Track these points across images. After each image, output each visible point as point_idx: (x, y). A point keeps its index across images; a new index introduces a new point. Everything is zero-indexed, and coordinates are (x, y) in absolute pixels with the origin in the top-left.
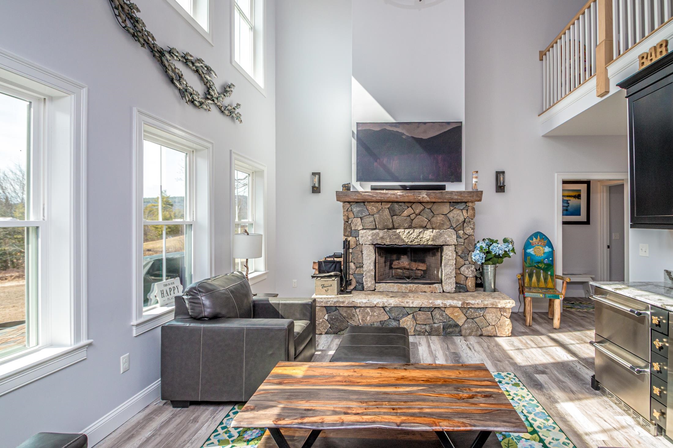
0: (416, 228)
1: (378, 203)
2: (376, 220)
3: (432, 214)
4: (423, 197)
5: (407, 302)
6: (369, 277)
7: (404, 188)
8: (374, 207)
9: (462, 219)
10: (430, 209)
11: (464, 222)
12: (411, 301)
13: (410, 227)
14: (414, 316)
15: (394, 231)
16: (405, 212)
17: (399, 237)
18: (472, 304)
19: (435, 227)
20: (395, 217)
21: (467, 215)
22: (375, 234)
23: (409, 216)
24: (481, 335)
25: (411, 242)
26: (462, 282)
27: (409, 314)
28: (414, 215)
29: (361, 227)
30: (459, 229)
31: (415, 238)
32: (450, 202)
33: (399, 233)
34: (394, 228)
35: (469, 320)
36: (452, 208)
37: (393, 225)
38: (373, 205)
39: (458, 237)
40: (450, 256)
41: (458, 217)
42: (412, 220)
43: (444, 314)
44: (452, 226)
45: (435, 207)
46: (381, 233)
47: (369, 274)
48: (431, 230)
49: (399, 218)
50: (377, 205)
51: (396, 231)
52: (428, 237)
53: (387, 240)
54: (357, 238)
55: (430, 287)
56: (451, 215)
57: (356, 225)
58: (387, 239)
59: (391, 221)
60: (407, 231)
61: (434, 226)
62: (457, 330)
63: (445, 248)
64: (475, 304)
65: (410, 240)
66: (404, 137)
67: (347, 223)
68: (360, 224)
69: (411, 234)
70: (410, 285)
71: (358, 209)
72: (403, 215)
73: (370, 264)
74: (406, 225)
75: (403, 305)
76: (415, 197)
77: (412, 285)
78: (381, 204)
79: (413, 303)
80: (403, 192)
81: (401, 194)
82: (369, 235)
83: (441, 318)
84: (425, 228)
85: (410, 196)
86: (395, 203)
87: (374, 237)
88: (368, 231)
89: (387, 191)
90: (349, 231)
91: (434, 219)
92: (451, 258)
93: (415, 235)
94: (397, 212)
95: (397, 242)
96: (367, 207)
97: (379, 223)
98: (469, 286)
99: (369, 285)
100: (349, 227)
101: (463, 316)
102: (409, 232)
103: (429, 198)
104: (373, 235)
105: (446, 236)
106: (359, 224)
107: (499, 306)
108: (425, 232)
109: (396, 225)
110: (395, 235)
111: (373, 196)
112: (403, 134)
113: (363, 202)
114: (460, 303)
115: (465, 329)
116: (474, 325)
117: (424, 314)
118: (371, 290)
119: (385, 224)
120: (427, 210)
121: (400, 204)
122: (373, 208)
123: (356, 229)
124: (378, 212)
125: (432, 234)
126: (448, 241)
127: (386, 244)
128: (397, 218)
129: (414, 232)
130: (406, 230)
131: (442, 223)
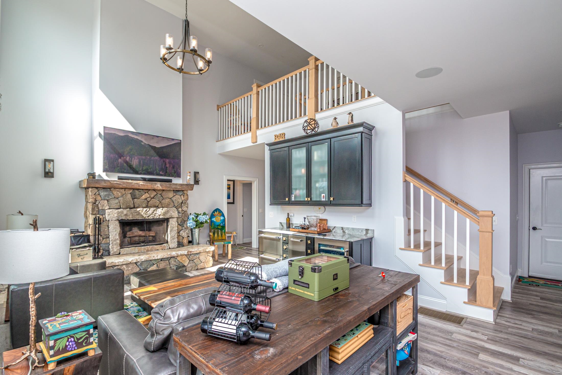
0: (151, 207)
1: (123, 190)
2: (120, 202)
3: (162, 198)
4: (158, 187)
5: (153, 257)
6: (115, 244)
7: (144, 179)
8: (119, 192)
9: (181, 201)
10: (161, 194)
11: (182, 203)
12: (156, 256)
13: (147, 207)
14: (157, 265)
15: (135, 210)
16: (143, 196)
17: (139, 213)
18: (193, 252)
19: (164, 206)
20: (136, 200)
21: (184, 199)
22: (120, 212)
23: (146, 199)
24: (197, 269)
25: (148, 217)
26: (181, 241)
27: (154, 265)
28: (150, 198)
29: (107, 207)
30: (179, 207)
31: (151, 214)
32: (174, 190)
33: (139, 211)
34: (134, 207)
35: (190, 262)
36: (175, 194)
37: (134, 205)
38: (118, 190)
39: (179, 212)
40: (174, 225)
41: (179, 200)
42: (148, 202)
43: (177, 261)
44: (174, 206)
45: (164, 193)
46: (125, 212)
47: (115, 243)
48: (162, 208)
49: (139, 200)
50: (121, 190)
51: (137, 210)
52: (160, 213)
53: (130, 216)
54: (104, 216)
55: (161, 246)
56: (174, 199)
57: (103, 206)
58: (130, 215)
59: (133, 202)
60: (145, 209)
61: (163, 206)
62: (184, 269)
63: (171, 220)
64: (194, 251)
65: (147, 216)
66: (143, 144)
67: (94, 204)
68: (107, 205)
69: (148, 211)
70: (147, 247)
71: (105, 193)
72: (141, 198)
73: (116, 234)
74: (144, 205)
75: (151, 259)
76: (152, 186)
77: (148, 246)
78: (125, 190)
80: (144, 182)
81: (143, 183)
82: (115, 213)
83: (175, 263)
84: (157, 207)
85: (149, 185)
86: (136, 190)
87: (120, 214)
88: (114, 210)
89: (132, 181)
90: (97, 211)
91: (163, 201)
92: (174, 226)
93: (151, 212)
94: (137, 196)
95: (138, 217)
96: (113, 192)
97: (123, 204)
98: (185, 242)
99: (115, 250)
100: (97, 207)
101: (187, 259)
102: (146, 210)
103: (162, 187)
104: (118, 213)
105: (171, 212)
106: (105, 205)
107: (206, 251)
108: (158, 210)
109: (136, 205)
110: (136, 213)
111: (120, 184)
112: (142, 142)
113: (109, 188)
114: (186, 252)
115: (189, 267)
116: (194, 264)
117: (165, 262)
118: (117, 254)
119: (128, 205)
120: (159, 195)
121: (140, 190)
122: (118, 193)
123: (103, 208)
124: (122, 196)
125: (162, 211)
126: (173, 215)
127: (129, 219)
128: (137, 201)
129: (150, 210)
130: (144, 209)
131: (169, 203)
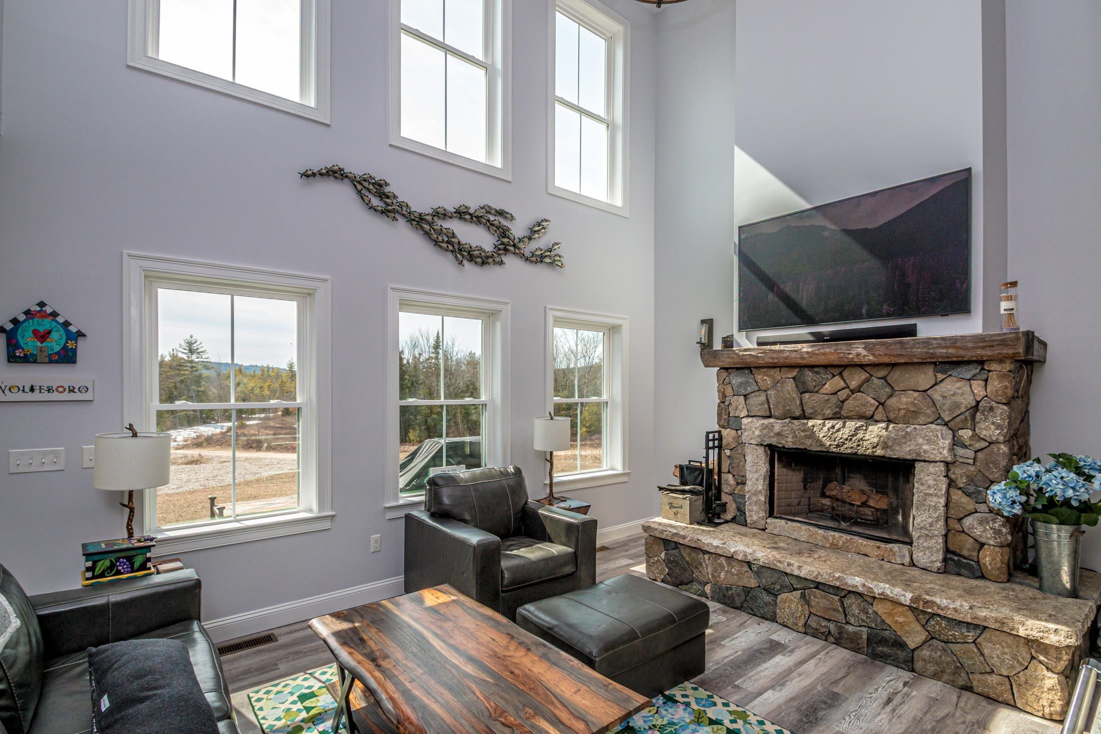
0: (850, 418)
1: (775, 370)
2: (770, 401)
3: (888, 390)
4: (858, 355)
6: (756, 503)
7: (819, 338)
8: (767, 376)
9: (967, 401)
10: (884, 378)
11: (976, 407)
12: (796, 564)
13: (836, 416)
14: (803, 596)
15: (804, 423)
16: (827, 386)
17: (812, 435)
18: (939, 607)
19: (896, 418)
20: (807, 395)
21: (983, 393)
22: (767, 426)
23: (836, 393)
24: (968, 688)
25: (838, 446)
26: (965, 553)
27: (795, 589)
28: (847, 391)
29: (744, 413)
30: (961, 425)
31: (846, 439)
32: (935, 363)
33: (813, 426)
34: (804, 416)
35: (934, 642)
36: (940, 376)
37: (803, 410)
38: (764, 372)
39: (956, 442)
40: (929, 487)
41: (958, 399)
42: (843, 402)
43: (870, 611)
44: (939, 417)
45: (895, 376)
46: (778, 425)
47: (754, 498)
48: (883, 425)
49: (815, 397)
50: (772, 372)
51: (807, 423)
52: (876, 440)
53: (788, 440)
54: (739, 432)
55: (879, 547)
56: (936, 394)
57: (736, 410)
58: (787, 437)
59: (798, 402)
60: (829, 424)
61: (892, 416)
62: (902, 655)
63: (918, 466)
64: (947, 608)
65: (836, 443)
66: (826, 234)
67: (722, 405)
68: (743, 408)
69: (838, 430)
70: (832, 533)
71: (740, 380)
72: (822, 391)
73: (757, 480)
74: (828, 412)
75: (781, 567)
76: (841, 355)
77: (837, 534)
78: (780, 371)
79: (799, 567)
80: (813, 346)
81: (810, 350)
82: (756, 428)
83: (864, 618)
84: (870, 419)
85: (830, 352)
86: (806, 369)
87: (765, 432)
88: (754, 419)
89: (782, 347)
90: (725, 419)
91: (892, 402)
92: (931, 491)
93: (846, 432)
94: (811, 385)
95: (809, 443)
96: (756, 376)
97: (776, 406)
99: (755, 518)
100: (726, 411)
101: (919, 628)
102: (833, 427)
103: (873, 355)
104: (764, 427)
105: (921, 441)
106: (740, 407)
107: (1022, 632)
108: (870, 428)
109: (808, 411)
110: (804, 431)
111: (757, 357)
112: (824, 228)
113: (747, 367)
114: (909, 595)
115: (924, 660)
116: (949, 659)
117: (825, 598)
118: (759, 527)
119: (787, 408)
120: (875, 380)
121: (816, 369)
122: (765, 378)
123: (737, 415)
124: (774, 386)
125: (884, 433)
126: (925, 451)
127: (787, 447)
128: (809, 398)
129: (844, 426)
130: (827, 422)
131: (913, 409)
